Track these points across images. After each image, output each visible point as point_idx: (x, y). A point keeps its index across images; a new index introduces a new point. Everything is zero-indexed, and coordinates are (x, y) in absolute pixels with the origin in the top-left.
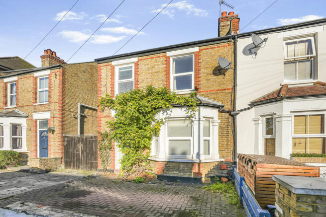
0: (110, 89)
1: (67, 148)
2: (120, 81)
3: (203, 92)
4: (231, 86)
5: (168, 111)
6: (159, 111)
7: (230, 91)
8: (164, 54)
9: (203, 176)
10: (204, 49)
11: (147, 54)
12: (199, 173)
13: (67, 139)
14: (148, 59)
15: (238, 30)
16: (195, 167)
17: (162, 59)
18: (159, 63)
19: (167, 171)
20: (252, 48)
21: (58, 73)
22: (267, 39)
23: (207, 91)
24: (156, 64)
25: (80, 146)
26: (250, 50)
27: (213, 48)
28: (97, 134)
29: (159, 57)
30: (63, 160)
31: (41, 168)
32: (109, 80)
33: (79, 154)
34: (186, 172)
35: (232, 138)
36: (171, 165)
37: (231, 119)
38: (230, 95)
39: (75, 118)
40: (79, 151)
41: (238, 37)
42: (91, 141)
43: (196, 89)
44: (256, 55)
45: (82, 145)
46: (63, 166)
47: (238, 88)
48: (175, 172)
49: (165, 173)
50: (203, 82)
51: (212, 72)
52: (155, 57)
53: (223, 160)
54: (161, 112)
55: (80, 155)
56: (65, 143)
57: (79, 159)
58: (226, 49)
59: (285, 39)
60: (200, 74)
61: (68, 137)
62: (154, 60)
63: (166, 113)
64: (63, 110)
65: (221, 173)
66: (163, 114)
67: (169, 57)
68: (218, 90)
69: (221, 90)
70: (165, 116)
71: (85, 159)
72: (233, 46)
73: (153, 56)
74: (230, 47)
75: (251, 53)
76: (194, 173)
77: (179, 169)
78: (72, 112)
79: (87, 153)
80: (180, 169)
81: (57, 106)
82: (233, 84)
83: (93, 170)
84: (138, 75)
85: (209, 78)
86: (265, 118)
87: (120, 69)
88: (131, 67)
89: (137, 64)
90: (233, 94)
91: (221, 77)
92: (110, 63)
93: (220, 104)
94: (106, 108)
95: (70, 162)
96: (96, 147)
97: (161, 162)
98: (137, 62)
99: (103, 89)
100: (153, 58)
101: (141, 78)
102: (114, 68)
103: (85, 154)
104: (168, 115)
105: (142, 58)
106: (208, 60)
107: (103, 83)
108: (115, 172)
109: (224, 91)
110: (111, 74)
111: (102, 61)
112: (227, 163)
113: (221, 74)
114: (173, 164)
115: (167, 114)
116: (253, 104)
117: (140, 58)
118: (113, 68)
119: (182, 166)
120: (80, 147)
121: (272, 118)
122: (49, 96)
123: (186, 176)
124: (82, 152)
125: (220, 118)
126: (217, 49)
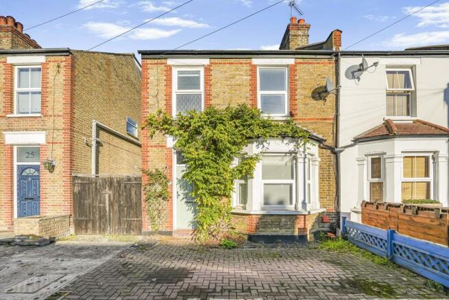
0: (165, 102)
1: (81, 197)
2: (179, 91)
3: (300, 119)
4: (332, 116)
5: (264, 143)
6: (252, 143)
7: (332, 121)
8: (248, 61)
9: (308, 232)
10: (300, 63)
11: (223, 56)
12: (305, 228)
13: (80, 181)
14: (225, 63)
15: (340, 46)
16: (300, 221)
17: (246, 67)
18: (242, 73)
19: (264, 228)
20: (356, 71)
21: (63, 64)
22: (377, 63)
23: (305, 119)
24: (238, 73)
25: (107, 194)
26: (353, 73)
27: (311, 63)
28: (140, 174)
29: (242, 63)
30: (72, 219)
31: (41, 235)
32: (162, 87)
33: (104, 207)
34: (289, 228)
35: (335, 182)
36: (269, 220)
37: (333, 156)
38: (331, 127)
39: (87, 144)
40: (105, 203)
41: (341, 55)
42: (128, 186)
43: (291, 115)
44: (359, 80)
45: (111, 192)
46: (72, 230)
47: (341, 118)
48: (274, 229)
49: (261, 231)
50: (300, 106)
51: (310, 95)
52: (236, 63)
53: (324, 210)
54: (255, 144)
55: (107, 209)
56: (77, 189)
57: (106, 216)
58: (327, 68)
59: (387, 67)
60: (296, 95)
61: (82, 179)
62: (233, 67)
63: (261, 146)
64: (72, 130)
65: (323, 227)
66: (257, 146)
67: (255, 66)
68: (318, 119)
69: (321, 119)
70: (260, 150)
71: (117, 216)
72: (334, 65)
73: (232, 61)
74: (331, 65)
75: (354, 77)
76: (299, 229)
77: (279, 224)
78: (85, 135)
79: (120, 206)
80: (281, 224)
81: (61, 123)
82: (334, 113)
83: (132, 233)
84: (211, 85)
85: (307, 102)
86: (370, 158)
87: (180, 72)
88: (198, 72)
89: (208, 69)
90: (335, 125)
91: (321, 102)
92: (163, 61)
93: (320, 136)
94: (157, 132)
95: (87, 222)
96: (139, 195)
97: (255, 216)
98: (208, 66)
99: (151, 101)
100: (233, 63)
101: (214, 90)
102: (171, 69)
103: (116, 208)
104: (265, 148)
105: (216, 61)
106: (306, 77)
107: (152, 91)
108: (175, 235)
109: (325, 121)
110: (165, 78)
111: (151, 56)
112: (329, 214)
113: (321, 99)
114: (271, 217)
115: (263, 147)
116: (357, 141)
117: (213, 61)
118: (169, 68)
119: (283, 220)
120: (107, 196)
121: (380, 158)
122: (43, 103)
123: (289, 234)
124: (111, 204)
125: (321, 155)
126: (316, 65)
